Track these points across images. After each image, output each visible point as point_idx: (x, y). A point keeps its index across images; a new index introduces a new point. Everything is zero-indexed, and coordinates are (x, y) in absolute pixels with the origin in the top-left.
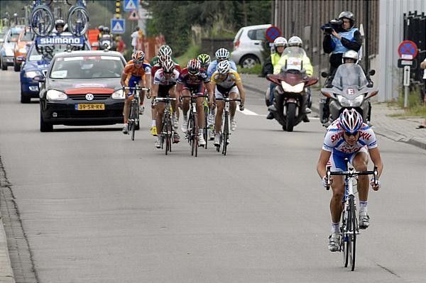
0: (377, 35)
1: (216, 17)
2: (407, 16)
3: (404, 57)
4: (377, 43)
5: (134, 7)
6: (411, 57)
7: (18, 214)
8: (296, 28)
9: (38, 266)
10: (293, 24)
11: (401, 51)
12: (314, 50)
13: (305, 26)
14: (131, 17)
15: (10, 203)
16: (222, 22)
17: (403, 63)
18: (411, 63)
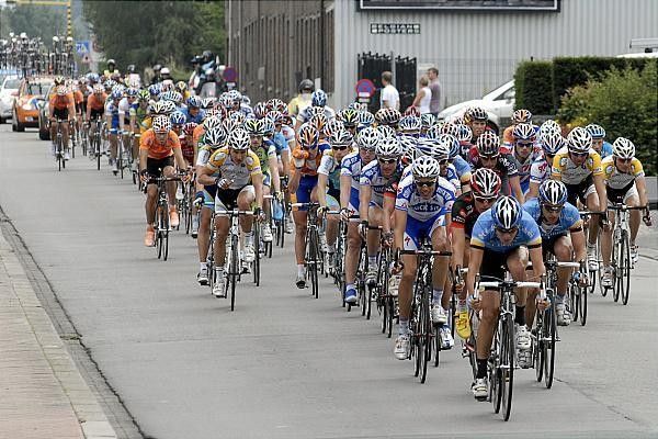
0: (333, 75)
1: (167, 59)
2: (361, 56)
3: (361, 94)
4: (333, 82)
5: (85, 50)
6: (368, 95)
7: (26, 248)
8: (250, 68)
9: (61, 297)
10: (247, 64)
11: (358, 89)
12: (269, 89)
13: (259, 67)
14: (84, 60)
15: (14, 237)
16: (173, 64)
17: (360, 100)
18: (368, 100)
